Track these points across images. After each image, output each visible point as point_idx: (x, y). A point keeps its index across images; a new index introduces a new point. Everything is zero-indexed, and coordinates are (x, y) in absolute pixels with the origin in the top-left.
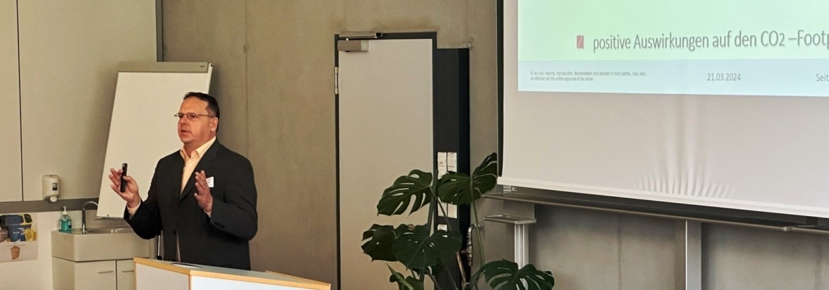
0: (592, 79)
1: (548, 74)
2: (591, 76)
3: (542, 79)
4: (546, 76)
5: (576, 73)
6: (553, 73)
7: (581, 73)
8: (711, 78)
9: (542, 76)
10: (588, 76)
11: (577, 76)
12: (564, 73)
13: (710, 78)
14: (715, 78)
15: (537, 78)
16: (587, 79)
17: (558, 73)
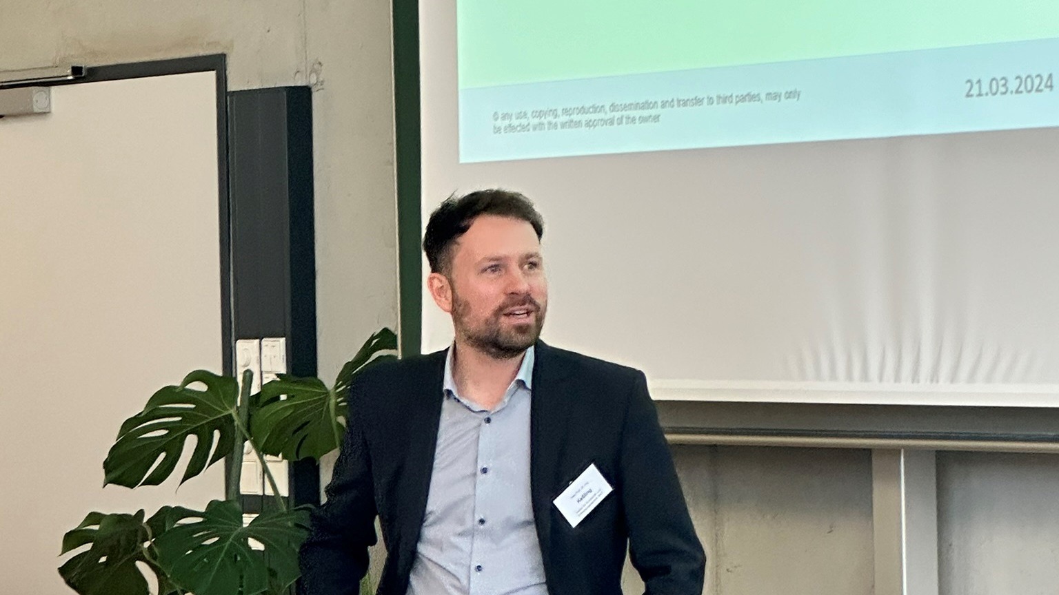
0: (656, 118)
1: (540, 114)
2: (653, 112)
3: (524, 128)
4: (536, 121)
5: (614, 107)
6: (554, 113)
7: (626, 107)
8: (975, 91)
9: (524, 121)
10: (646, 113)
11: (617, 115)
12: (583, 110)
13: (972, 90)
14: (985, 89)
15: (511, 128)
16: (644, 120)
17: (565, 111)
